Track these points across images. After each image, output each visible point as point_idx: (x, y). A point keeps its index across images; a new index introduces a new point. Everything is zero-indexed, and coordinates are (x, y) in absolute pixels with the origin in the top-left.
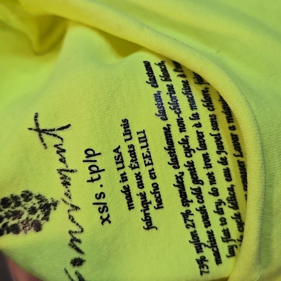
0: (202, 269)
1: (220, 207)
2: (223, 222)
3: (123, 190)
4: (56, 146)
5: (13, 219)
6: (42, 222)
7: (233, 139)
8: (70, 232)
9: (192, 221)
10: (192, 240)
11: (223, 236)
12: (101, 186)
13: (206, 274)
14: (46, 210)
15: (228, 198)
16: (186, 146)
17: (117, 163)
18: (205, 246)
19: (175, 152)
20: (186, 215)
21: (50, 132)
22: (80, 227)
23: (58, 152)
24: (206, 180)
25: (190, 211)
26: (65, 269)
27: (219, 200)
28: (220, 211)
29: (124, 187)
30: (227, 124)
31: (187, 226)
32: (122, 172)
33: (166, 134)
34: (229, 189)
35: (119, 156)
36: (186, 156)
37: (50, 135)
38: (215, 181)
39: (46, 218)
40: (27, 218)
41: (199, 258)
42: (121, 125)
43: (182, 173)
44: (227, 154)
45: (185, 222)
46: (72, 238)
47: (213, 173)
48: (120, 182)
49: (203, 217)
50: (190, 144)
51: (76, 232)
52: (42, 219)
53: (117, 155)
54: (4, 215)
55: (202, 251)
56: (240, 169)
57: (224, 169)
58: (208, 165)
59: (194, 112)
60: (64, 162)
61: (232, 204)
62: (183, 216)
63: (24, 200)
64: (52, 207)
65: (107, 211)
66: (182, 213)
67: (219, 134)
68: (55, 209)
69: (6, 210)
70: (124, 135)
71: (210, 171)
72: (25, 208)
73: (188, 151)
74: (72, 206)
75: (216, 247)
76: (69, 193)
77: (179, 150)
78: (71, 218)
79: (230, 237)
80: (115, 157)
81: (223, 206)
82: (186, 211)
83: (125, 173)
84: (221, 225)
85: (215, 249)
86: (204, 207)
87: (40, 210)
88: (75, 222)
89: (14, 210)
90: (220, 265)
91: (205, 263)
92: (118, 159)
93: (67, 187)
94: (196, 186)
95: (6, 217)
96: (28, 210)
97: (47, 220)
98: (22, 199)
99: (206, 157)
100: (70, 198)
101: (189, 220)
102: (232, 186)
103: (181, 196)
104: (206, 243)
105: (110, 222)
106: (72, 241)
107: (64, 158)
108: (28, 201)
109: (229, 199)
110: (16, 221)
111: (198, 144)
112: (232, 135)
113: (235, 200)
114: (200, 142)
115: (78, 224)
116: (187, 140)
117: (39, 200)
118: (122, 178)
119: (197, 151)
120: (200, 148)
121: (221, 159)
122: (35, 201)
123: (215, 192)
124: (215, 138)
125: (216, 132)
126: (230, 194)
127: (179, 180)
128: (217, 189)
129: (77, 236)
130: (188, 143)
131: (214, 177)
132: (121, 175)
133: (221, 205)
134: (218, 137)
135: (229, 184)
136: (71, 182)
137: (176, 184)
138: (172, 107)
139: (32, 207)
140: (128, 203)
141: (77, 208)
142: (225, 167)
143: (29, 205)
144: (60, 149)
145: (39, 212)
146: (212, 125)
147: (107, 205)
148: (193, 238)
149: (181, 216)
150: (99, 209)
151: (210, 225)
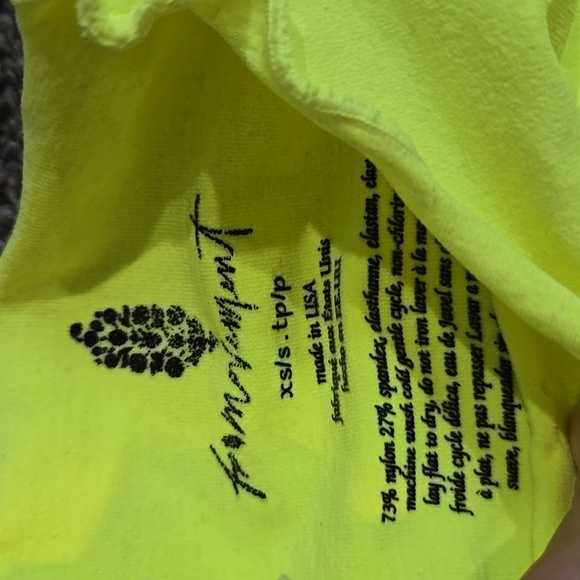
0: (387, 512)
1: (431, 414)
2: (432, 440)
3: (313, 350)
4: (218, 259)
5: (141, 346)
6: (186, 364)
7: (470, 307)
8: (227, 396)
9: (392, 424)
10: (384, 457)
11: (426, 465)
12: (287, 337)
13: (391, 522)
14: (198, 348)
15: (445, 402)
16: (396, 298)
17: (307, 307)
18: (401, 473)
19: (377, 304)
20: (383, 411)
21: (212, 235)
22: (245, 393)
23: (220, 271)
24: (417, 362)
25: (391, 407)
26: (211, 446)
27: (432, 401)
28: (430, 422)
29: (314, 345)
30: (466, 281)
31: (382, 431)
32: (313, 321)
33: (371, 270)
34: (448, 388)
35: (311, 296)
36: (393, 315)
37: (212, 238)
38: (430, 368)
39: (194, 360)
40: (164, 351)
41: (387, 492)
42: (319, 249)
43: (385, 341)
44: (455, 328)
45: (380, 424)
46: (228, 406)
47: (428, 354)
48: (309, 336)
49: (407, 422)
50: (402, 297)
51: (237, 399)
52: (186, 360)
53: (309, 294)
54: (129, 335)
55: (395, 481)
56: (473, 360)
57: (446, 353)
58: (423, 339)
59: (421, 247)
60: (232, 289)
61: (451, 414)
62: (379, 413)
63: (168, 321)
64: (208, 346)
65: (290, 377)
66: (377, 407)
67: (449, 294)
68: (210, 351)
69: (137, 327)
70: (321, 265)
71: (424, 349)
72: (167, 334)
73: (397, 308)
74: (239, 360)
75: (414, 479)
76: (234, 339)
77: (384, 303)
78: (233, 376)
79: (437, 470)
80: (305, 297)
81: (435, 414)
82: (385, 405)
83: (317, 324)
84: (427, 444)
85: (412, 482)
86: (411, 406)
87: (188, 345)
88: (238, 385)
89: (147, 331)
90: (412, 512)
91: (393, 502)
92: (310, 301)
93: (231, 330)
94: (402, 368)
95: (131, 338)
96: (169, 337)
97: (195, 363)
98: (166, 318)
99: (422, 326)
100: (235, 346)
101: (387, 422)
102: (456, 385)
103: (379, 377)
104: (403, 469)
105: (291, 395)
106: (227, 409)
107: (232, 283)
108: (173, 325)
109: (447, 405)
110: (144, 351)
111: (414, 301)
112: (470, 300)
113: (457, 409)
114: (417, 298)
115: (242, 389)
116: (400, 289)
117: (192, 329)
118: (312, 331)
119: (410, 312)
120: (415, 307)
121: (445, 334)
122: (185, 326)
123: (428, 387)
124: (442, 299)
125: (445, 289)
126: (449, 396)
127: (380, 349)
128: (431, 383)
129: (238, 406)
130: (399, 295)
131: (429, 362)
132: (312, 326)
133: (433, 411)
134: (447, 297)
135: (450, 381)
136: (240, 323)
137: (374, 354)
138: (392, 229)
139: (177, 335)
140: (317, 371)
141: (246, 365)
142: (449, 350)
143: (174, 330)
144: (226, 266)
145: (186, 347)
146: (442, 276)
147: (291, 368)
148: (386, 455)
149: (375, 412)
150: (282, 372)
151: (414, 440)
